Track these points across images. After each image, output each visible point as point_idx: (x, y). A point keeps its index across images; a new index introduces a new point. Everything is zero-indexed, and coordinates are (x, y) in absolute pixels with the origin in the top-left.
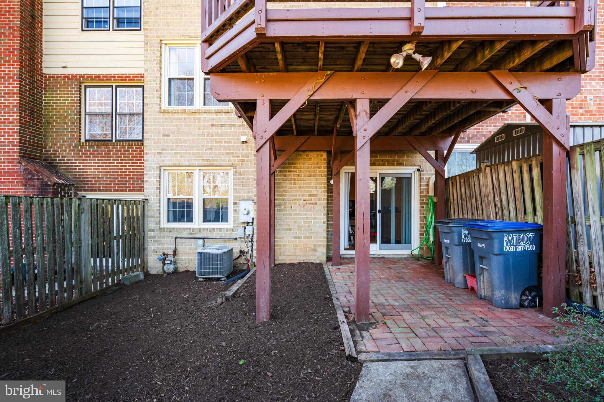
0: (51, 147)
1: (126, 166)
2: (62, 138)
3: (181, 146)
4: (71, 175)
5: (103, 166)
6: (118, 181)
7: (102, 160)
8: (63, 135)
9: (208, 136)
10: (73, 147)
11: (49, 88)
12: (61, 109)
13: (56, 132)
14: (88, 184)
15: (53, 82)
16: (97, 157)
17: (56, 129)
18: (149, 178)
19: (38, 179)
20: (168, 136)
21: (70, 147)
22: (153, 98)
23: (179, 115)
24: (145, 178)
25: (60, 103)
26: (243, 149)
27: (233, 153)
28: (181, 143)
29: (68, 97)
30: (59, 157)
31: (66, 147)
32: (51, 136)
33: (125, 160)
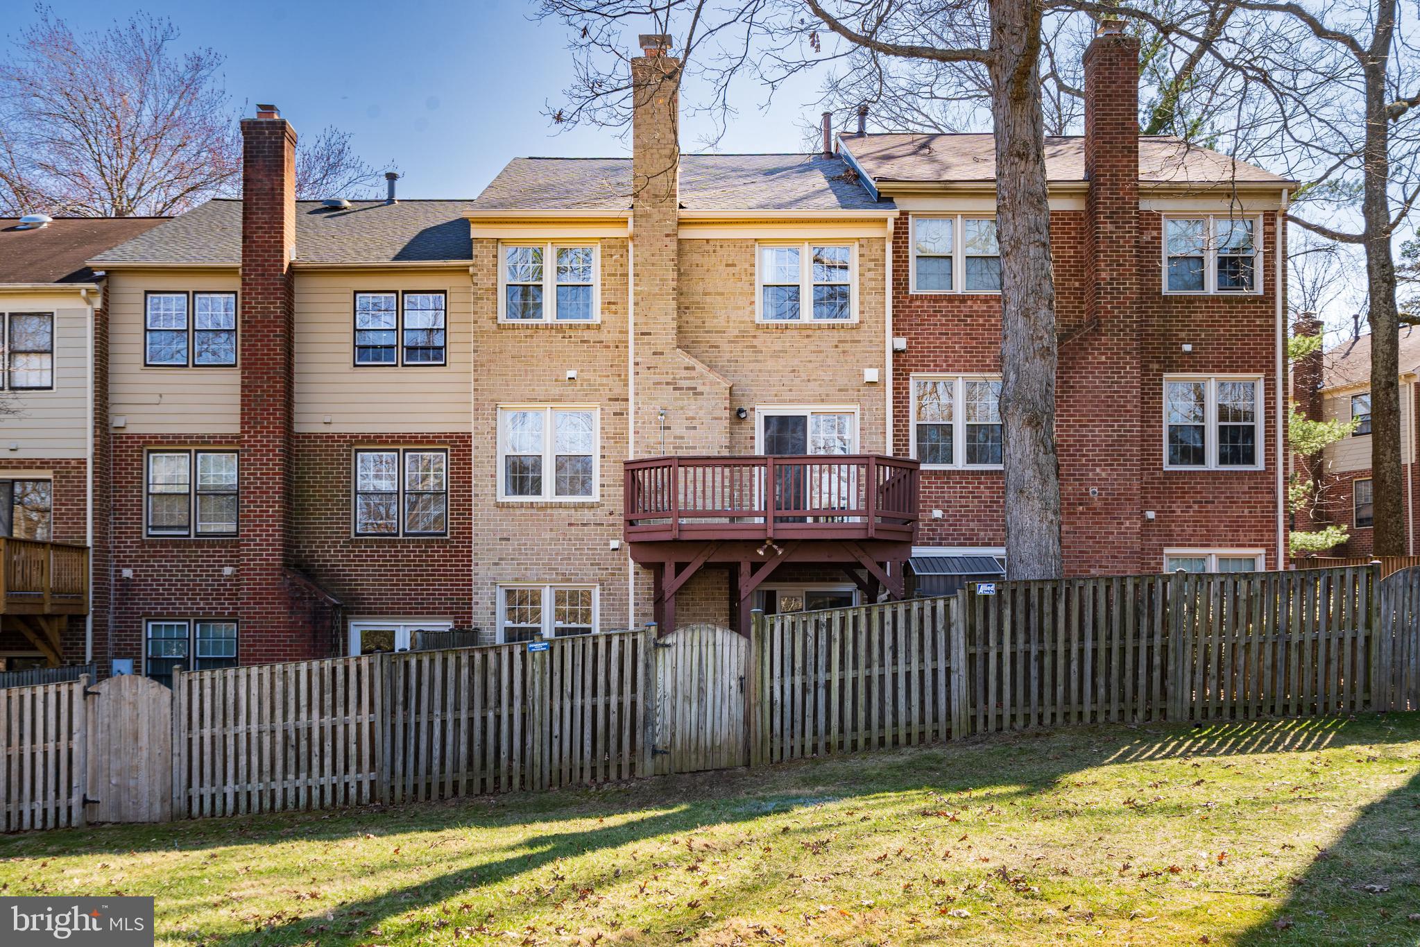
0: (306, 547)
1: (422, 575)
2: (324, 533)
3: (526, 554)
4: (337, 590)
5: (386, 575)
6: (410, 599)
7: (386, 566)
8: (326, 528)
9: (564, 540)
10: (341, 547)
11: (302, 455)
12: (323, 487)
13: (315, 523)
14: (364, 604)
15: (309, 446)
16: (378, 561)
17: (314, 519)
18: (481, 599)
19: (310, 599)
20: (508, 539)
21: (336, 547)
22: (487, 486)
23: (523, 511)
24: (475, 598)
25: (321, 478)
26: (613, 559)
27: (599, 564)
28: (525, 549)
29: (332, 469)
30: (318, 561)
31: (329, 547)
32: (306, 528)
33: (422, 566)
